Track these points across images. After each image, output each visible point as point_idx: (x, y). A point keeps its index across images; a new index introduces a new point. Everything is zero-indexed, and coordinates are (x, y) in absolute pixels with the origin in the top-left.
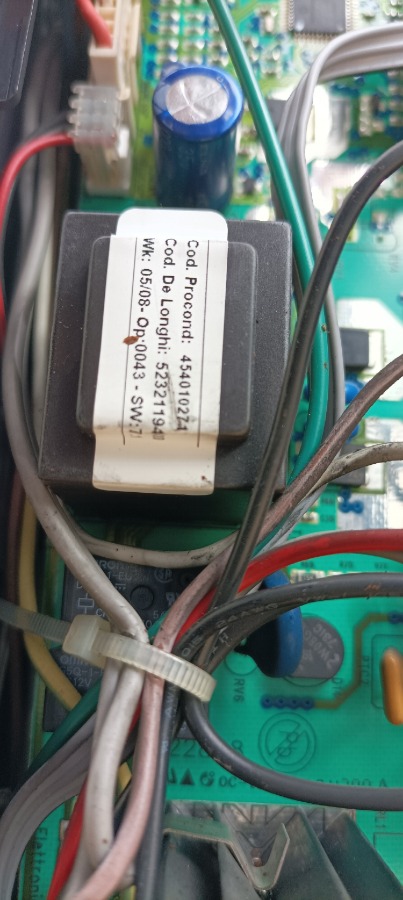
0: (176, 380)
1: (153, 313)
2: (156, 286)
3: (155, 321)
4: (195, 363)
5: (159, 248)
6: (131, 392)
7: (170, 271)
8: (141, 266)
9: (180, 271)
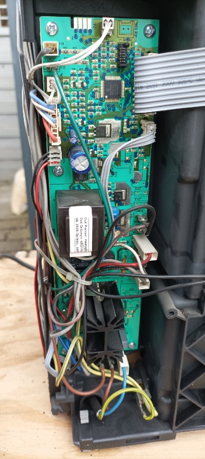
0: (84, 244)
1: (79, 232)
2: (79, 228)
3: (79, 234)
4: (87, 240)
5: (79, 220)
6: (76, 246)
7: (82, 224)
8: (76, 224)
9: (84, 224)
